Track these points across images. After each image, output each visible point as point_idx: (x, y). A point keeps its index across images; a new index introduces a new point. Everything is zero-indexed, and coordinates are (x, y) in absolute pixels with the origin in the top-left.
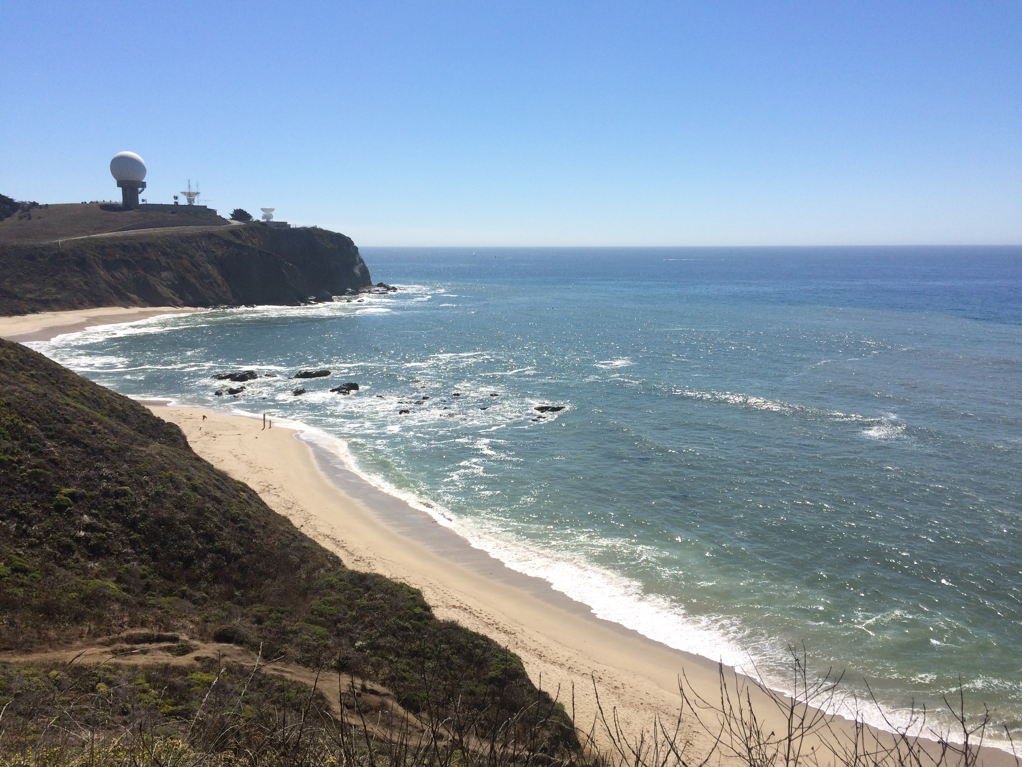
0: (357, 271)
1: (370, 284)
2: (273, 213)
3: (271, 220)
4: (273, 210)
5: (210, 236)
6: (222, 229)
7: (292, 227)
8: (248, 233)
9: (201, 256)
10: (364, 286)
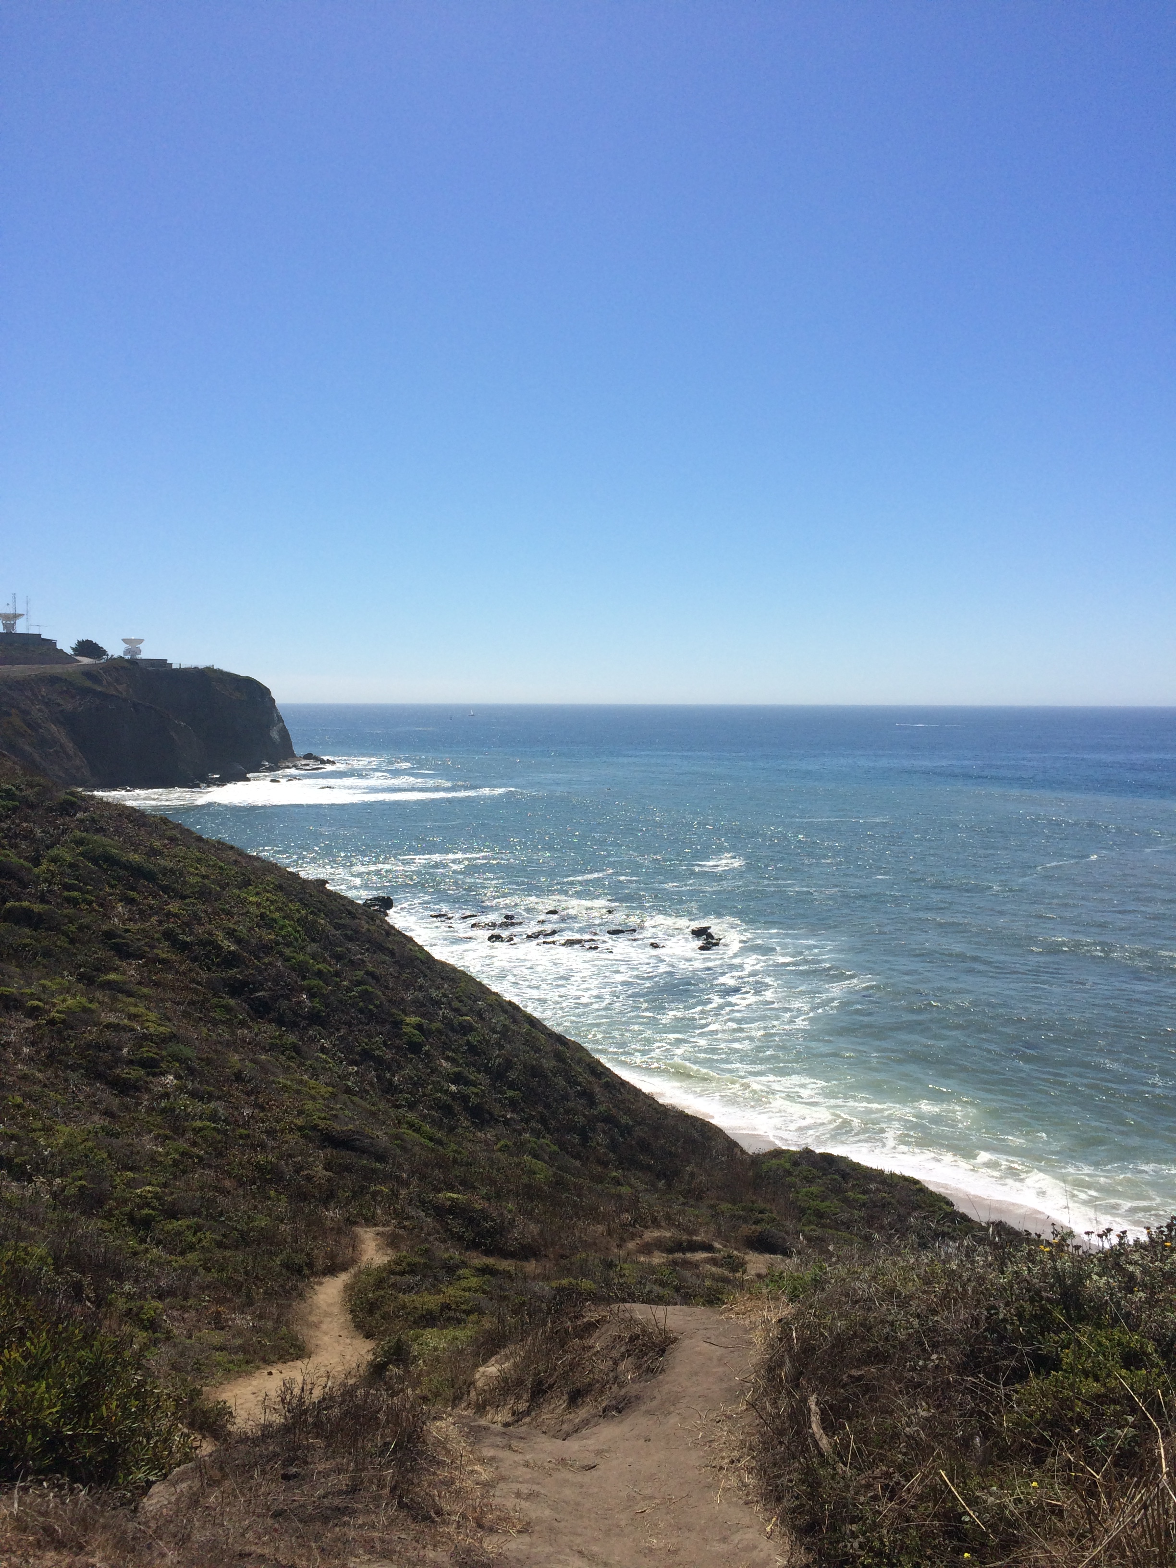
0: (275, 735)
1: (293, 755)
2: (141, 646)
3: (139, 657)
4: (141, 641)
5: (53, 680)
6: (71, 670)
7: (174, 667)
8: (110, 675)
9: (39, 710)
10: (286, 759)
